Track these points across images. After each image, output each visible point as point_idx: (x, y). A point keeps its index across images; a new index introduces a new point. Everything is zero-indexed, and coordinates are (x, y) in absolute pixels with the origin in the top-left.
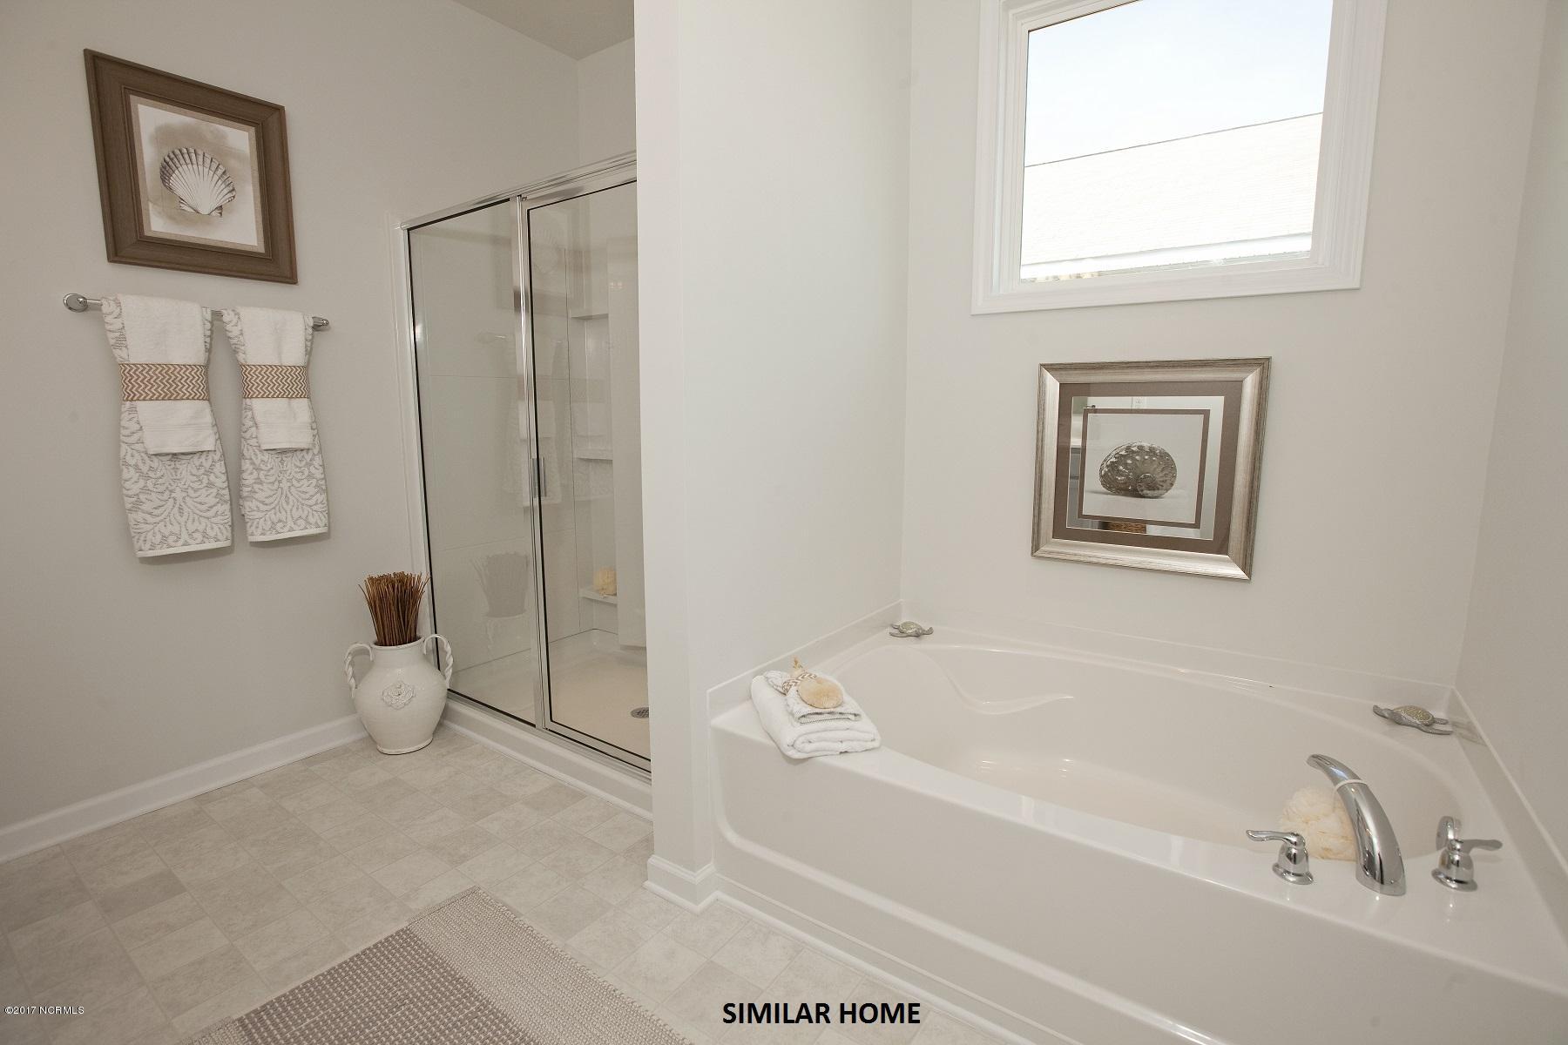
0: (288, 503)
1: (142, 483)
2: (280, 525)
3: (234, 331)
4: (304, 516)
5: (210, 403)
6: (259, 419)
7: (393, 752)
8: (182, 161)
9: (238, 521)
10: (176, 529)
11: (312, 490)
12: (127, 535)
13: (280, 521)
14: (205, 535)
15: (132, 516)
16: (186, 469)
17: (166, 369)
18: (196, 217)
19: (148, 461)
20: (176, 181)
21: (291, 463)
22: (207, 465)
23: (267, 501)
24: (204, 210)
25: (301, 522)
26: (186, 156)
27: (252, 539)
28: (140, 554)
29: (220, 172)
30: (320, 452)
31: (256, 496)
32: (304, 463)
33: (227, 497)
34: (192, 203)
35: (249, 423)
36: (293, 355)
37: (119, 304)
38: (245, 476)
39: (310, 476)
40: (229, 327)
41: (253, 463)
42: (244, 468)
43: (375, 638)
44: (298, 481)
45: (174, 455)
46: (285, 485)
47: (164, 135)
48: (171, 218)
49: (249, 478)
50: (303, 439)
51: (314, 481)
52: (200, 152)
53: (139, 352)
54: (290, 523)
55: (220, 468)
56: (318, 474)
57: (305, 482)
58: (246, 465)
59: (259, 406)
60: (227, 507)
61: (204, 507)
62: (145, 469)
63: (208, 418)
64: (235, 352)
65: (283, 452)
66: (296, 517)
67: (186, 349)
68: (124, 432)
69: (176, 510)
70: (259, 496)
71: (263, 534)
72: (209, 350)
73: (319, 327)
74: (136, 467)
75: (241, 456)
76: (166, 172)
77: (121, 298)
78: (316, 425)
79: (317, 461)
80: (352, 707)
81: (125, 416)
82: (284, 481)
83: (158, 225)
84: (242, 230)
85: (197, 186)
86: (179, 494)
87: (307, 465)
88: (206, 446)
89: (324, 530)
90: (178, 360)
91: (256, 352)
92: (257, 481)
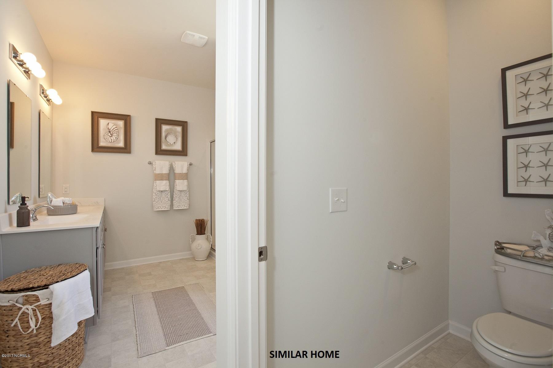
0: (181, 201)
1: (156, 196)
2: (179, 206)
3: (174, 166)
4: (184, 205)
5: (169, 181)
6: (177, 184)
7: (197, 260)
8: (169, 135)
9: (172, 205)
10: (160, 206)
11: (186, 199)
12: (152, 207)
14: (165, 207)
15: (154, 203)
16: (163, 194)
17: (162, 174)
18: (171, 145)
19: (157, 192)
20: (167, 139)
21: (183, 193)
22: (167, 193)
24: (172, 143)
25: (183, 206)
27: (174, 209)
28: (154, 210)
29: (175, 136)
30: (189, 191)
33: (170, 200)
34: (170, 142)
35: (175, 185)
36: (185, 171)
37: (155, 162)
39: (186, 196)
40: (173, 166)
41: (175, 193)
43: (196, 233)
44: (184, 197)
45: (162, 191)
46: (181, 198)
47: (167, 130)
48: (166, 146)
49: (174, 196)
50: (185, 188)
52: (172, 133)
53: (158, 172)
54: (181, 206)
55: (169, 194)
56: (188, 196)
58: (174, 194)
59: (177, 181)
60: (170, 202)
61: (166, 202)
62: (156, 194)
63: (168, 184)
64: (174, 171)
65: (181, 191)
66: (182, 204)
67: (165, 171)
68: (154, 186)
69: (161, 202)
70: (176, 200)
71: (176, 208)
72: (170, 170)
73: (191, 164)
75: (173, 191)
76: (166, 137)
77: (156, 161)
78: (189, 186)
79: (188, 193)
80: (190, 249)
81: (155, 183)
83: (164, 147)
84: (178, 147)
85: (171, 139)
86: (162, 199)
87: (186, 194)
88: (167, 189)
89: (188, 208)
90: (164, 173)
91: (178, 170)
92: (176, 197)
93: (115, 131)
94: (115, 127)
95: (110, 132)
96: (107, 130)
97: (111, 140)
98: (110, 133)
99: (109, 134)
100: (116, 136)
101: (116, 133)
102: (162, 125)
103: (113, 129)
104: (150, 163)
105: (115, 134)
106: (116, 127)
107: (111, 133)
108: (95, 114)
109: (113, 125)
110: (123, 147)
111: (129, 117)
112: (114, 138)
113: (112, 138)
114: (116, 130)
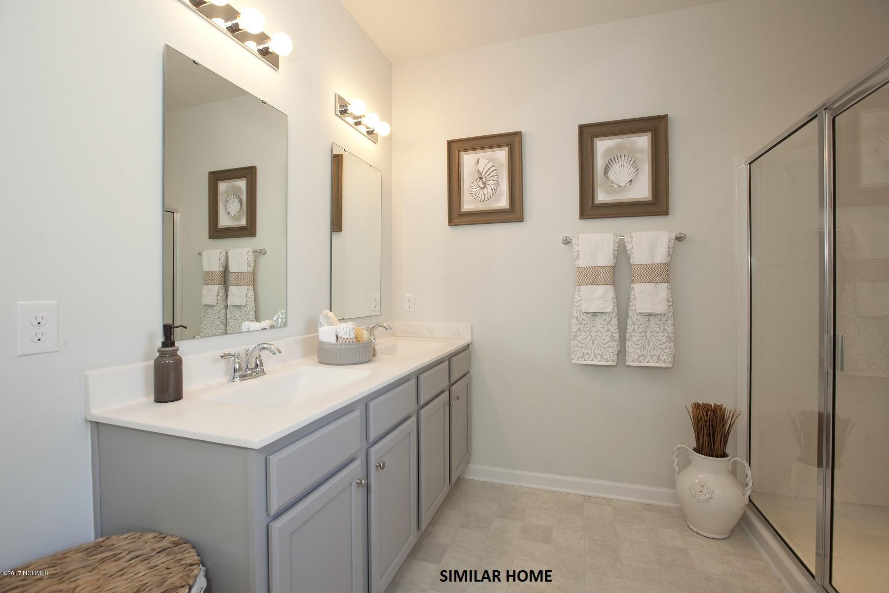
0: (649, 344)
1: (578, 326)
2: (643, 357)
3: (628, 247)
4: (657, 354)
5: (614, 286)
6: (637, 295)
7: (695, 529)
8: (614, 162)
9: (621, 353)
10: (589, 351)
11: (664, 339)
12: (569, 352)
13: (643, 355)
14: (602, 358)
15: (573, 342)
16: (599, 321)
17: (596, 269)
18: (620, 189)
19: (582, 316)
20: (611, 174)
21: (653, 322)
22: (608, 319)
23: (637, 343)
24: (622, 185)
25: (655, 358)
26: (616, 159)
27: (628, 363)
28: (573, 361)
29: (632, 162)
30: (674, 315)
31: (632, 339)
32: (661, 322)
33: (617, 338)
34: (617, 182)
35: (632, 297)
36: (661, 257)
37: (579, 239)
38: (628, 327)
39: (665, 330)
40: (627, 245)
41: (632, 320)
42: (628, 323)
43: (695, 445)
44: (657, 333)
45: (595, 313)
46: (649, 334)
47: (608, 151)
48: (608, 192)
49: (630, 329)
50: (661, 307)
51: (666, 334)
52: (623, 155)
53: (583, 262)
54: (649, 358)
55: (615, 322)
56: (670, 329)
57: (661, 334)
58: (629, 321)
59: (638, 288)
60: (615, 343)
61: (604, 342)
62: (580, 319)
63: (612, 294)
64: (629, 258)
65: (649, 315)
66: (652, 355)
67: (605, 259)
68: (575, 301)
69: (591, 342)
70: (634, 339)
71: (633, 361)
72: (616, 258)
73: (679, 239)
74: (577, 318)
75: (627, 315)
76: (606, 171)
77: (580, 236)
78: (674, 301)
79: (670, 321)
81: (576, 293)
82: (649, 332)
83: (602, 197)
84: (642, 191)
85: (620, 173)
86: (594, 334)
87: (664, 324)
88: (609, 310)
89: (670, 365)
90: (600, 264)
91: (639, 256)
92: (634, 331)
93: (491, 175)
94: (490, 165)
95: (481, 178)
96: (477, 176)
97: (483, 196)
98: (481, 181)
99: (480, 184)
100: (492, 186)
101: (492, 177)
102: (595, 139)
103: (486, 173)
104: (567, 242)
105: (491, 182)
106: (493, 166)
107: (484, 180)
108: (454, 145)
109: (487, 161)
110: (508, 207)
111: (518, 137)
112: (488, 190)
113: (485, 191)
114: (492, 172)
